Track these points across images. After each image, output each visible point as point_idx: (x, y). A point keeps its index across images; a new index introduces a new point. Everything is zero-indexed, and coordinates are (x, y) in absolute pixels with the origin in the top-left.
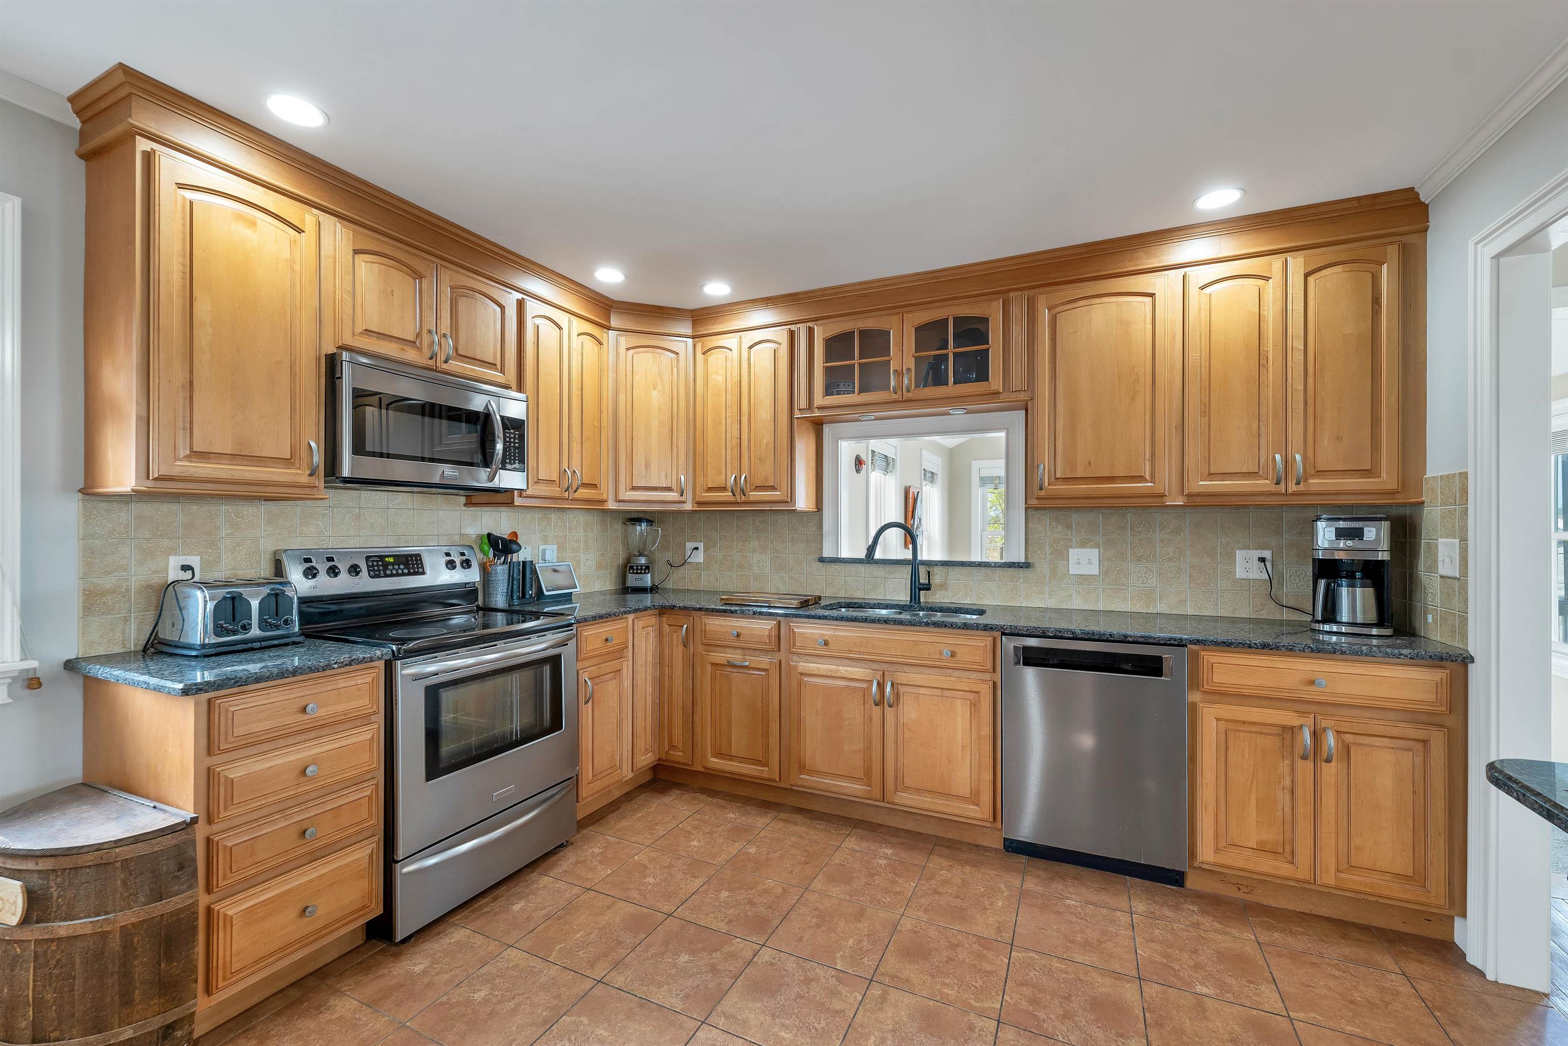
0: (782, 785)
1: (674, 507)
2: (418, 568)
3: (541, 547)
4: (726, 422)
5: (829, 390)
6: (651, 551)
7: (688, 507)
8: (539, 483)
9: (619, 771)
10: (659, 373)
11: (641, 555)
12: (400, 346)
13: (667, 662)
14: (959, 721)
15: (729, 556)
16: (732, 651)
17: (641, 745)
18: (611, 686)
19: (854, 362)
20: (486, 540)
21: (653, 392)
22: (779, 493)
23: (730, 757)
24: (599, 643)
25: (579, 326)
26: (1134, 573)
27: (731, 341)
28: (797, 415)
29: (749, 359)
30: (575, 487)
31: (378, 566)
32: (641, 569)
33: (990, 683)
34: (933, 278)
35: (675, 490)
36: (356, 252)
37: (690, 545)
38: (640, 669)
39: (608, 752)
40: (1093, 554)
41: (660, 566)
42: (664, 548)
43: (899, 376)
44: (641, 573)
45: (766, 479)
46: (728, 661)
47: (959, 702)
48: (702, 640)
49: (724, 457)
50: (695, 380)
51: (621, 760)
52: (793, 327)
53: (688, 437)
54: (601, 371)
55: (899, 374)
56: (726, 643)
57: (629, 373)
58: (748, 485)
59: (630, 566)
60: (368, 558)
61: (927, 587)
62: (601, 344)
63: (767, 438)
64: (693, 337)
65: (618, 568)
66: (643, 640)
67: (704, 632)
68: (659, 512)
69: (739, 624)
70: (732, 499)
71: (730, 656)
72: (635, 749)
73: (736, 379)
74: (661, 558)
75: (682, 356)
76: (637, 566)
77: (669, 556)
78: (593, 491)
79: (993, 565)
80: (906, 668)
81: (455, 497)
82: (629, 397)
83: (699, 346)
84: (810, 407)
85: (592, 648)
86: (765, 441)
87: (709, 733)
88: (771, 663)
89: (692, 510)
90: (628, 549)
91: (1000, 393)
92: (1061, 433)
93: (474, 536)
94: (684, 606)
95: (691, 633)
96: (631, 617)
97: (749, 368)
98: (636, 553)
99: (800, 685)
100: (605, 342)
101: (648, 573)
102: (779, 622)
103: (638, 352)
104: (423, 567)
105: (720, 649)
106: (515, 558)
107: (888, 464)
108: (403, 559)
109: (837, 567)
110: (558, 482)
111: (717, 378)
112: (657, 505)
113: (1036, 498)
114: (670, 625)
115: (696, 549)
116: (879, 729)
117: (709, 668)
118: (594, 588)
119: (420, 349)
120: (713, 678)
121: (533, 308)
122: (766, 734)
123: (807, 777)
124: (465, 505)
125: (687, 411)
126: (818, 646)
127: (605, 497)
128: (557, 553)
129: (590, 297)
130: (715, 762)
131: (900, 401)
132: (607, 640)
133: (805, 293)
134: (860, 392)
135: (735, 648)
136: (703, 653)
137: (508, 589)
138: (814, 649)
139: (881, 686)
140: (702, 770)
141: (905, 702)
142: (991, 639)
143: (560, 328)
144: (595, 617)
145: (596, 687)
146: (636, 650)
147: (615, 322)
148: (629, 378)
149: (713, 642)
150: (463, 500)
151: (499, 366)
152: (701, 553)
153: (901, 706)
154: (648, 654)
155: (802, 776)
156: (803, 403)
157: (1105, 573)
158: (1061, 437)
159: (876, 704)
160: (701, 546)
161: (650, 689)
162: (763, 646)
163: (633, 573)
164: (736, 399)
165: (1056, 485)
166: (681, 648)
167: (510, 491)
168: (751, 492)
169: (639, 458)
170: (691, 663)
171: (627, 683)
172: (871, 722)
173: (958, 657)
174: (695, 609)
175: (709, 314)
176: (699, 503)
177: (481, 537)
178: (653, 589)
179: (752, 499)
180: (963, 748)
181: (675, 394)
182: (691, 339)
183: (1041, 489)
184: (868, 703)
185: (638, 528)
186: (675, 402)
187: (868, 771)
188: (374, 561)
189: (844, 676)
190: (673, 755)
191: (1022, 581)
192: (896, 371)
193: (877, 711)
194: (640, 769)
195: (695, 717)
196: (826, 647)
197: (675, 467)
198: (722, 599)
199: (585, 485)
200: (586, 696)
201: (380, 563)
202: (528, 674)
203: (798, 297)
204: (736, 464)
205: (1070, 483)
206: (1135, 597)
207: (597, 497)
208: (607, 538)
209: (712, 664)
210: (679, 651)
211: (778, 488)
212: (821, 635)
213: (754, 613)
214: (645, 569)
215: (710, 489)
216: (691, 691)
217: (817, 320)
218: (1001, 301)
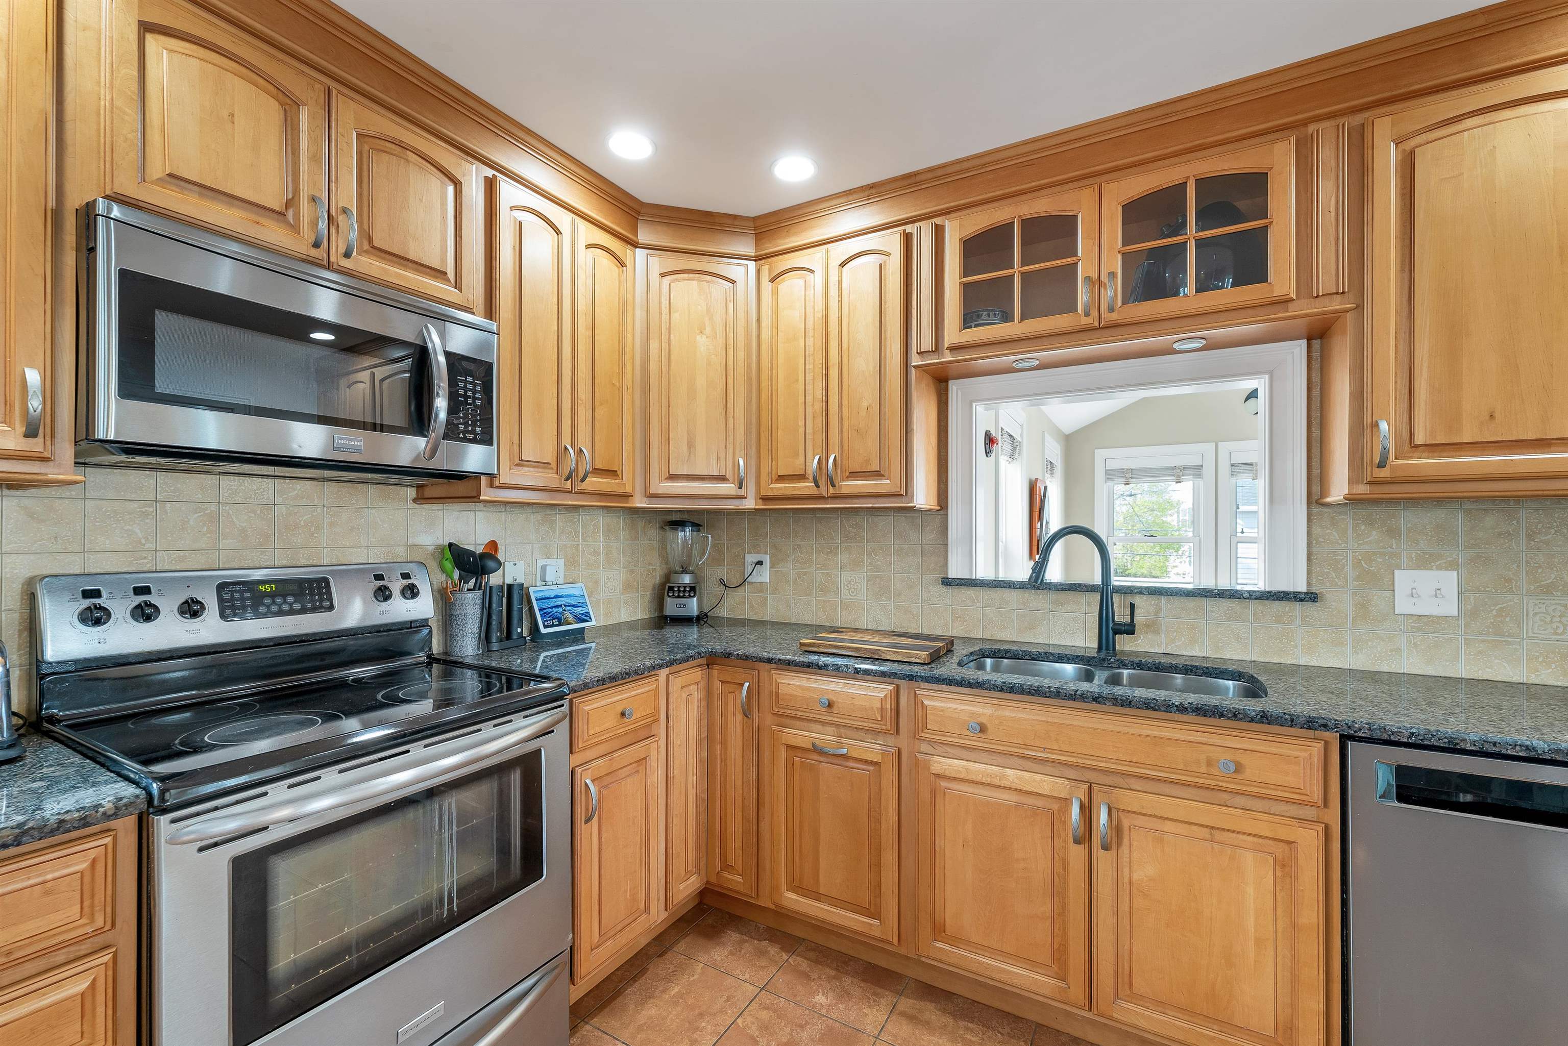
0: (903, 951)
1: (730, 505)
2: (321, 601)
3: (541, 563)
4: (805, 380)
5: (969, 319)
6: (698, 565)
7: (750, 504)
8: (522, 466)
9: (644, 916)
10: (708, 311)
11: (684, 571)
12: (254, 217)
13: (718, 736)
14: (1250, 890)
15: (806, 574)
16: (819, 727)
17: (678, 867)
18: (631, 787)
19: (1013, 270)
20: (448, 554)
21: (698, 337)
22: (888, 482)
23: (817, 896)
24: (611, 721)
25: (587, 233)
26: (1536, 614)
27: (812, 258)
28: (916, 361)
29: (840, 282)
30: (581, 475)
31: (243, 599)
32: (684, 591)
33: (1320, 829)
34: (1156, 118)
35: (731, 479)
36: (146, 28)
37: (751, 558)
38: (678, 753)
39: (625, 892)
40: (1449, 580)
41: (711, 588)
42: (716, 561)
43: (1094, 286)
44: (683, 597)
45: (867, 461)
46: (814, 745)
47: (1249, 858)
48: (772, 708)
49: (802, 430)
50: (759, 320)
51: (648, 899)
52: (909, 228)
53: (749, 403)
54: (623, 307)
55: (1096, 283)
56: (811, 715)
57: (665, 311)
58: (839, 471)
59: (669, 587)
60: (221, 587)
61: (1129, 629)
62: (623, 265)
63: (867, 396)
64: (757, 259)
65: (654, 588)
66: (683, 707)
67: (776, 697)
68: (709, 512)
69: (831, 687)
70: (815, 491)
71: (816, 735)
72: (670, 876)
73: (820, 315)
74: (713, 574)
75: (740, 285)
76: (679, 587)
77: (722, 572)
78: (610, 481)
79: (1246, 595)
80: (1136, 784)
81: (399, 488)
82: (665, 346)
83: (765, 270)
84: (936, 349)
85: (598, 729)
86: (865, 404)
87: (783, 853)
88: (884, 754)
89: (756, 509)
90: (667, 563)
91: (1292, 300)
92: (1425, 364)
93: (431, 548)
94: (744, 654)
95: (755, 697)
96: (664, 673)
97: (840, 295)
98: (678, 569)
99: (934, 793)
100: (629, 262)
101: (694, 596)
102: (898, 688)
103: (677, 280)
104: (330, 599)
105: (798, 723)
106: (494, 579)
107: (1014, 449)
108: (294, 587)
109: (970, 592)
110: (554, 465)
111: (792, 316)
112: (705, 501)
113: (1369, 483)
114: (723, 682)
115: (760, 563)
116: (1082, 885)
117: (783, 753)
118: (619, 617)
119: (295, 228)
120: (790, 766)
121: (509, 193)
122: (876, 866)
123: (947, 947)
124: (415, 500)
125: (748, 367)
126: (968, 733)
127: (629, 490)
128: (566, 571)
129: (606, 193)
130: (792, 899)
131: (1095, 329)
132: (623, 714)
133: (931, 170)
134: (1023, 318)
135: (824, 723)
136: (774, 727)
137: (481, 628)
138: (961, 736)
139: (1087, 811)
140: (772, 907)
141: (1135, 843)
142: (1320, 745)
143: (558, 232)
144: (604, 680)
145: (604, 792)
146: (671, 723)
147: (644, 236)
148: (665, 317)
149: (789, 711)
150: (412, 492)
151: (451, 275)
152: (766, 569)
153: (1125, 849)
154: (691, 726)
155: (939, 945)
156: (927, 343)
157: (1469, 614)
158: (1425, 370)
159: (1077, 841)
160: (767, 559)
161: (692, 779)
162: (870, 725)
163: (673, 596)
164: (820, 343)
165: (1411, 458)
166: (739, 717)
167: (475, 477)
168: (843, 480)
169: (679, 434)
170: (755, 742)
171: (657, 776)
172: (1064, 869)
173: (1248, 774)
174: (761, 660)
175: (779, 222)
176: (765, 499)
177: (440, 549)
178: (701, 619)
179: (845, 491)
180: (1259, 942)
181: (731, 341)
182: (754, 263)
183: (1381, 465)
184: (1059, 836)
185: (681, 534)
186: (731, 352)
187: (1060, 955)
188: (237, 592)
189: (1014, 785)
190: (729, 880)
191: (1298, 622)
192: (1087, 279)
193: (1077, 853)
194: (676, 905)
195: (762, 825)
196: (981, 735)
197: (730, 447)
198: (802, 644)
199: (597, 471)
200: (587, 810)
201: (248, 595)
202: (487, 788)
203: (918, 178)
204: (821, 438)
205: (1445, 454)
206: (1537, 658)
207: (621, 490)
208: (638, 549)
209: (789, 747)
210: (736, 722)
211: (886, 474)
212: (973, 714)
213: (857, 671)
214: (689, 592)
215: (782, 478)
216: (755, 784)
217: (949, 213)
218: (1293, 139)
